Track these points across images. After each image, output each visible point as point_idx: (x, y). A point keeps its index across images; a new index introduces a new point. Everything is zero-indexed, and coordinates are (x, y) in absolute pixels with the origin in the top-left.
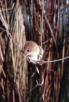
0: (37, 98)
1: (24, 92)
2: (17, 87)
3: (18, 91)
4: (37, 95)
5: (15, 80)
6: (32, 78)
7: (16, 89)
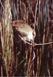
0: (21, 72)
1: (10, 67)
2: (4, 63)
3: (5, 67)
4: (22, 71)
5: (3, 58)
6: (18, 56)
7: (4, 65)
